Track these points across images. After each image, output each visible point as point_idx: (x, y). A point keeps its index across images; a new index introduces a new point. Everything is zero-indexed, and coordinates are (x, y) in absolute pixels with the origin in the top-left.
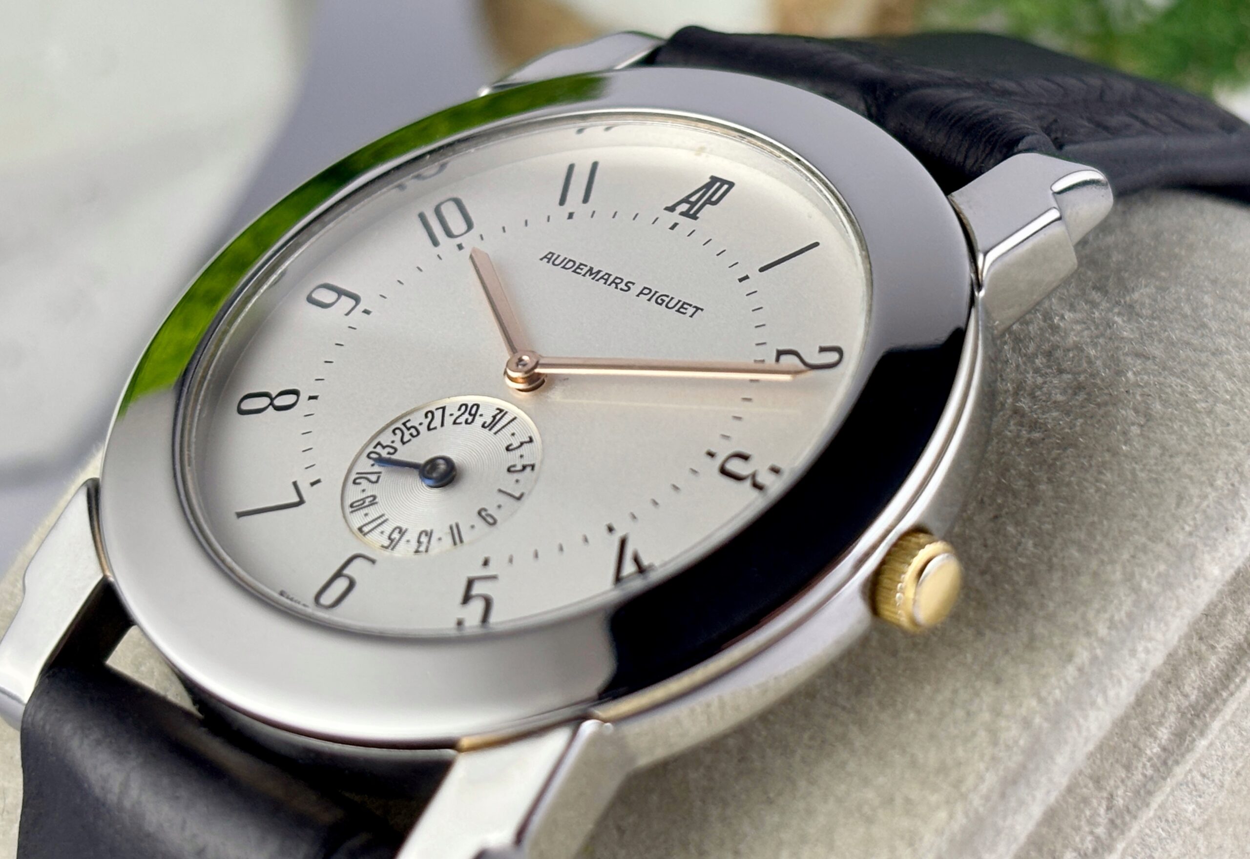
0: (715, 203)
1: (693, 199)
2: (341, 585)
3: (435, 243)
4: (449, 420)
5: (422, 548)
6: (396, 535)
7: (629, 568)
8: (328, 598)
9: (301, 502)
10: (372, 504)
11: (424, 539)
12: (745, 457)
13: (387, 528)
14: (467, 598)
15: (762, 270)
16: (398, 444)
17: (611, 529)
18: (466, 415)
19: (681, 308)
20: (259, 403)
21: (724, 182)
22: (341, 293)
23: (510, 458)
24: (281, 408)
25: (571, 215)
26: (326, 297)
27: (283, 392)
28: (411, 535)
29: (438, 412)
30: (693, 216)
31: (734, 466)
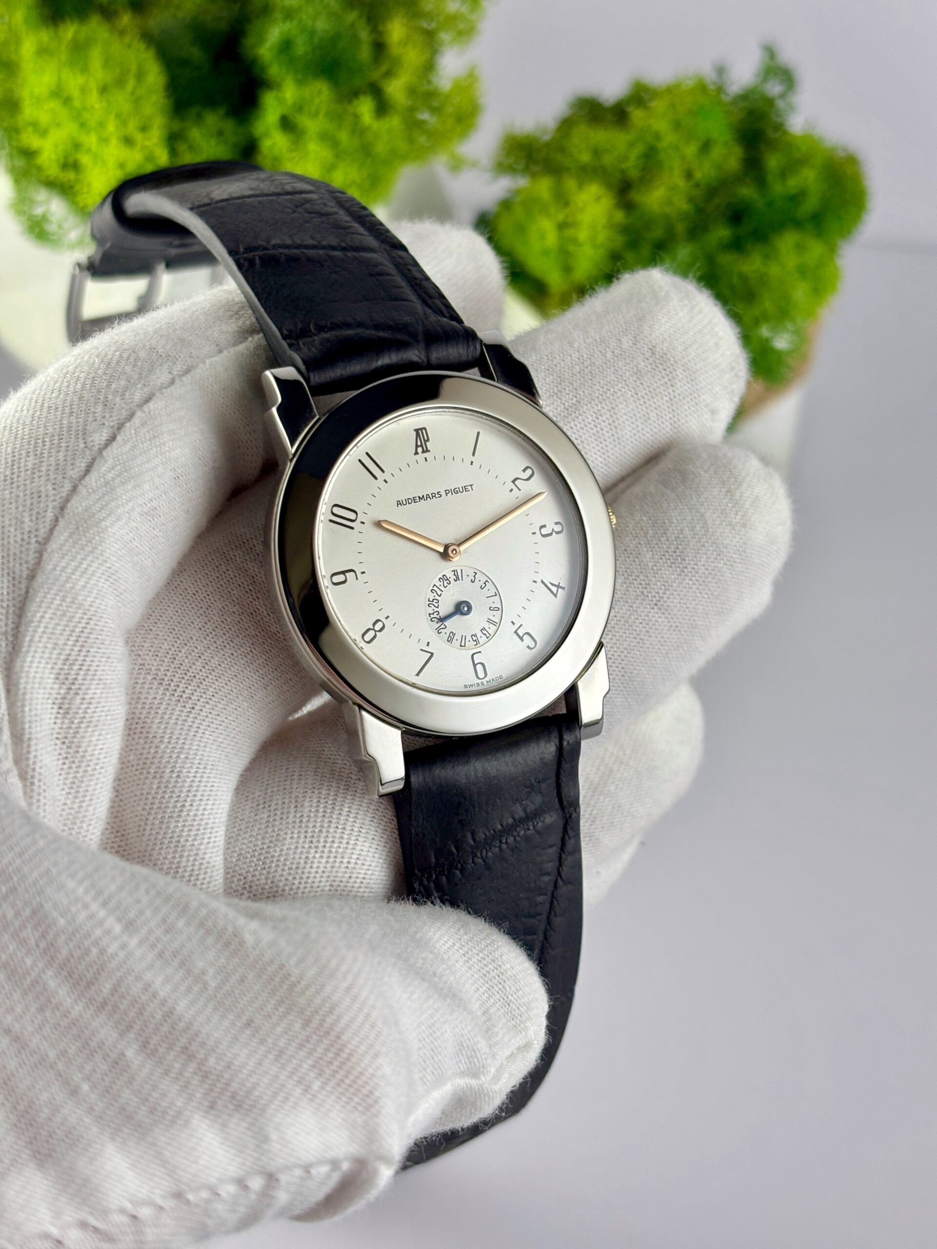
0: (428, 440)
1: (419, 444)
2: (479, 667)
3: (352, 528)
4: (442, 588)
5: (488, 635)
6: (475, 638)
7: (554, 589)
8: (481, 675)
9: (432, 654)
10: (454, 635)
11: (485, 632)
12: (544, 526)
13: (469, 638)
14: (521, 639)
15: (474, 454)
16: (436, 609)
17: (535, 582)
18: (445, 582)
19: (465, 488)
20: (371, 634)
21: (421, 429)
22: (343, 573)
23: (477, 584)
24: (381, 630)
25: (385, 481)
26: (341, 578)
27: (374, 624)
28: (479, 634)
29: (435, 588)
30: (428, 451)
31: (544, 531)
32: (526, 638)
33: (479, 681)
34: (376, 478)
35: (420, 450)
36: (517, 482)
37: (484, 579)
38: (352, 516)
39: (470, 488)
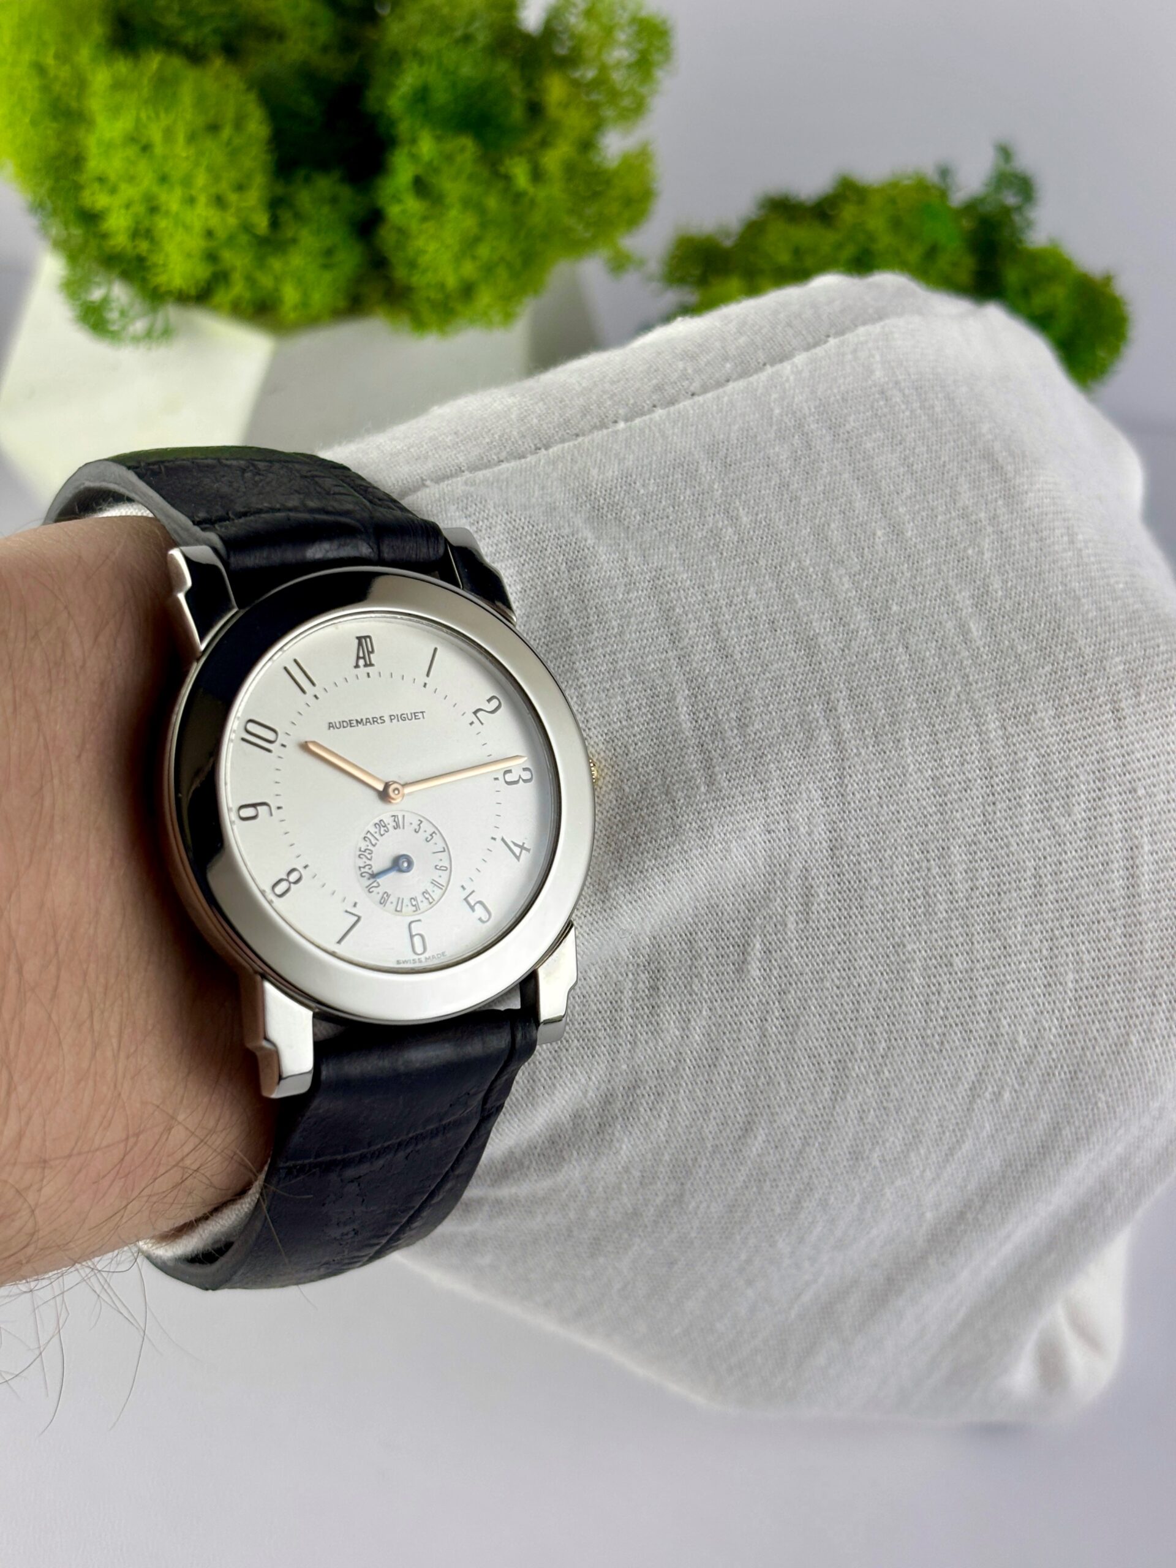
0: (373, 652)
1: (361, 655)
2: (417, 940)
3: (269, 751)
4: (377, 836)
5: (431, 900)
6: (414, 903)
7: (517, 850)
8: (419, 949)
9: (359, 918)
10: (388, 896)
11: (427, 896)
12: (510, 771)
13: (406, 901)
14: (472, 908)
15: (428, 675)
16: (368, 862)
17: (494, 839)
18: (382, 829)
19: (414, 715)
20: (283, 886)
21: (365, 637)
22: (254, 806)
23: (422, 835)
24: (296, 882)
25: (316, 697)
26: (250, 812)
27: (289, 873)
28: (420, 898)
29: (369, 835)
30: (371, 665)
31: (509, 778)
32: (478, 907)
33: (416, 957)
34: (303, 691)
35: (361, 662)
36: (479, 714)
37: (431, 830)
38: (270, 735)
39: (420, 715)
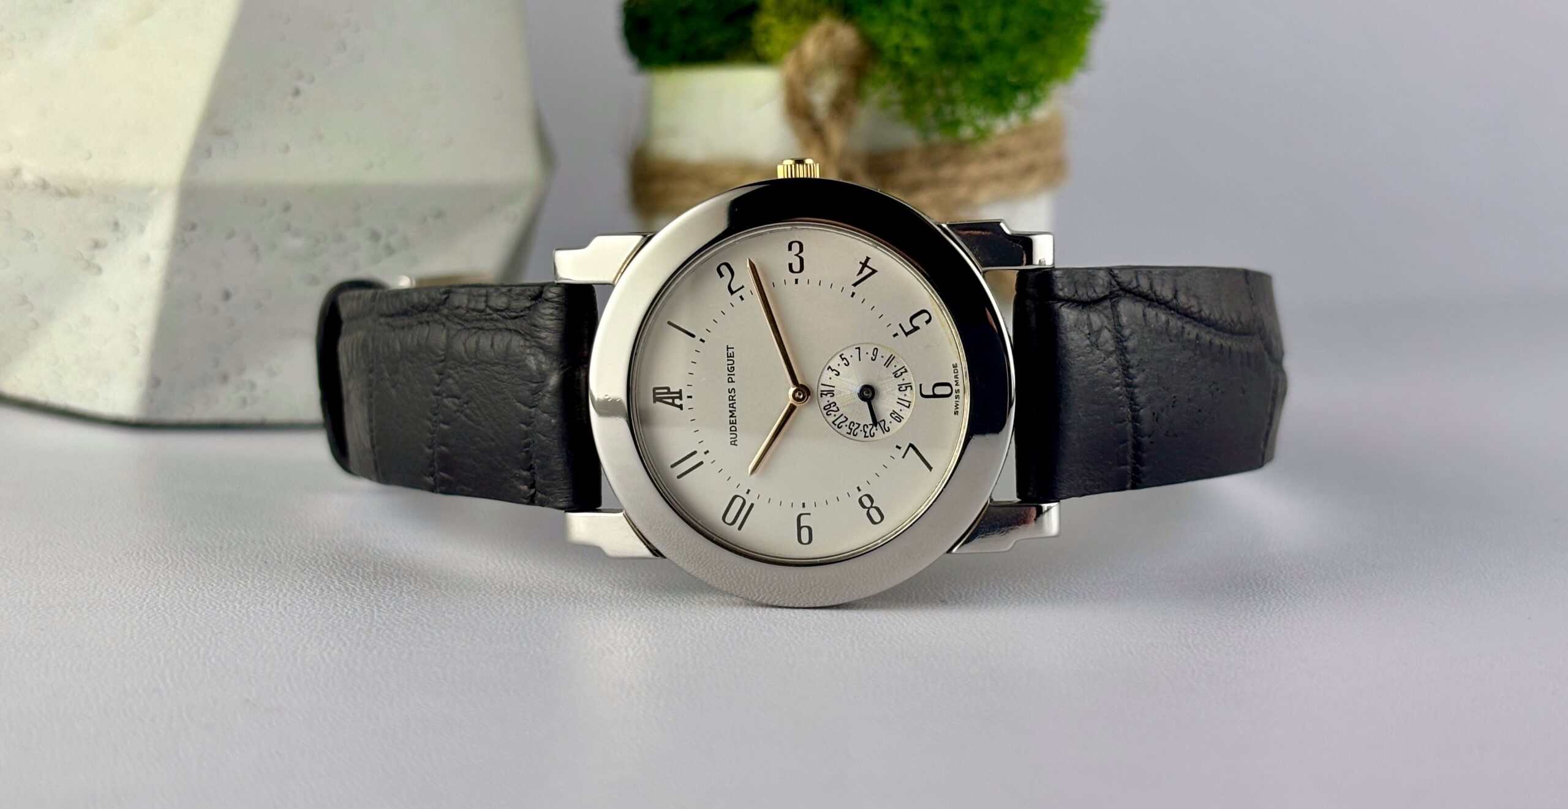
0: (668, 388)
1: (671, 401)
2: (938, 391)
3: (752, 505)
4: (838, 414)
5: (903, 370)
6: (904, 388)
7: (866, 271)
8: (947, 390)
9: (911, 445)
10: (894, 412)
11: (899, 373)
12: (790, 266)
13: (902, 394)
14: (916, 328)
15: (693, 336)
16: (861, 428)
17: (853, 294)
18: (832, 408)
19: (730, 357)
20: (873, 512)
21: (654, 396)
22: (799, 528)
23: (842, 369)
24: (872, 501)
25: (706, 452)
26: (805, 533)
27: (863, 506)
28: (900, 381)
29: (837, 423)
30: (680, 392)
31: (796, 268)
32: (916, 322)
33: (954, 394)
34: (701, 463)
35: (677, 402)
36: (734, 288)
37: (838, 359)
38: (738, 503)
39: (730, 351)
